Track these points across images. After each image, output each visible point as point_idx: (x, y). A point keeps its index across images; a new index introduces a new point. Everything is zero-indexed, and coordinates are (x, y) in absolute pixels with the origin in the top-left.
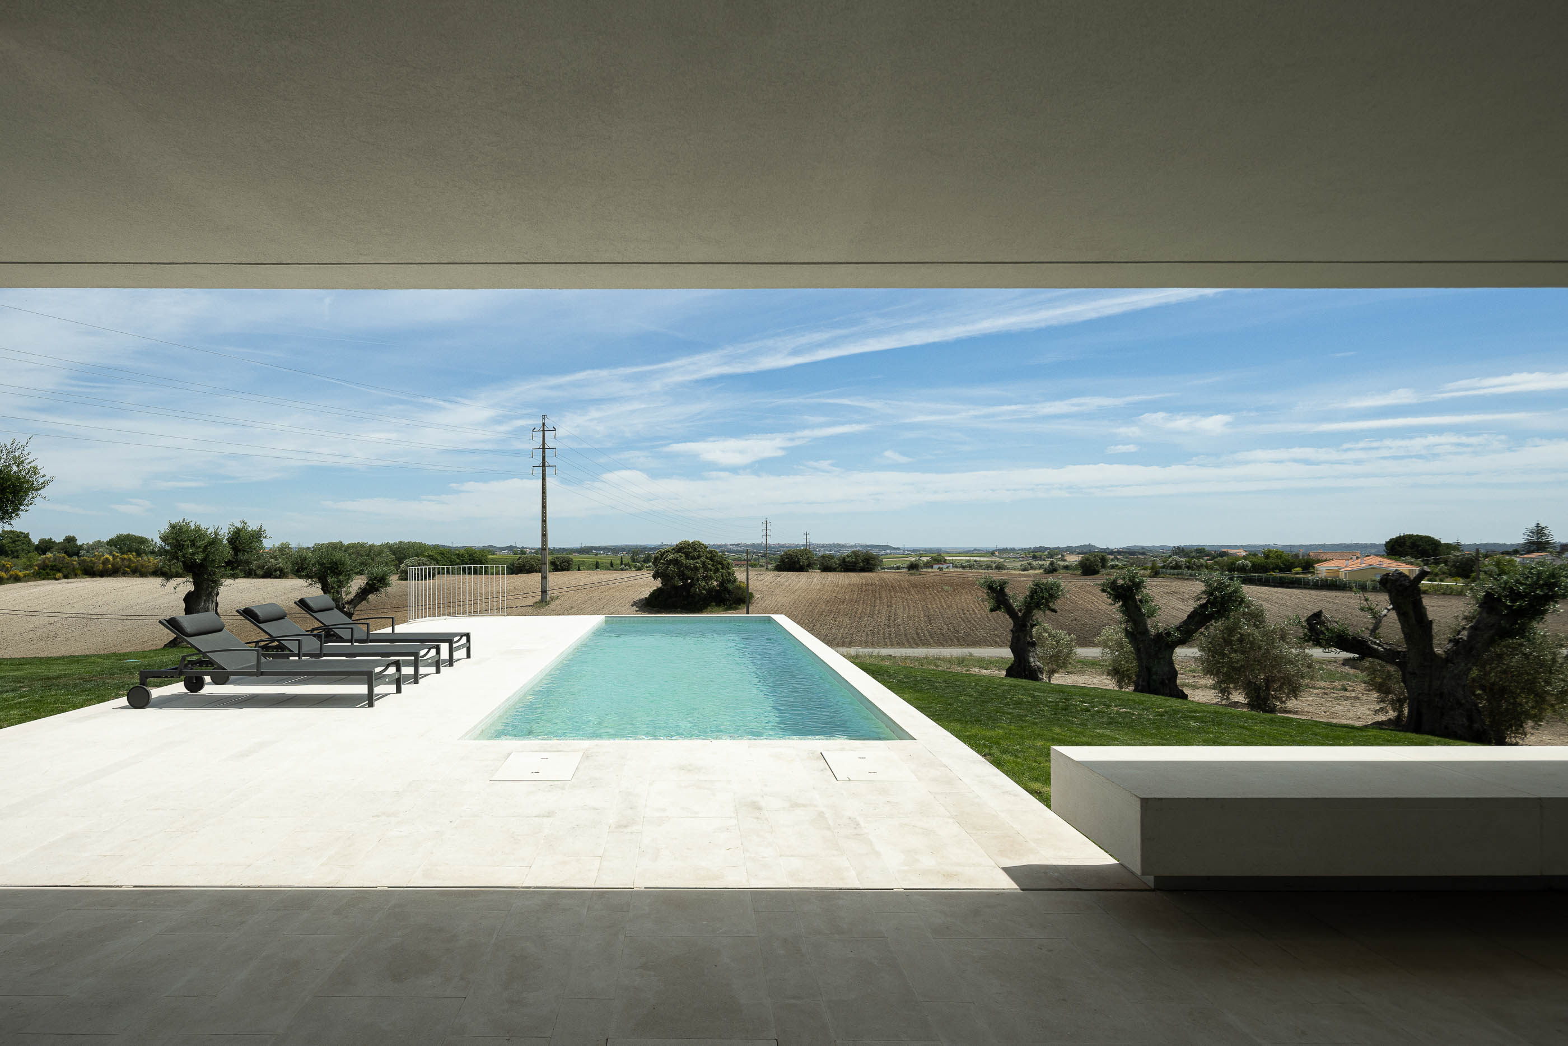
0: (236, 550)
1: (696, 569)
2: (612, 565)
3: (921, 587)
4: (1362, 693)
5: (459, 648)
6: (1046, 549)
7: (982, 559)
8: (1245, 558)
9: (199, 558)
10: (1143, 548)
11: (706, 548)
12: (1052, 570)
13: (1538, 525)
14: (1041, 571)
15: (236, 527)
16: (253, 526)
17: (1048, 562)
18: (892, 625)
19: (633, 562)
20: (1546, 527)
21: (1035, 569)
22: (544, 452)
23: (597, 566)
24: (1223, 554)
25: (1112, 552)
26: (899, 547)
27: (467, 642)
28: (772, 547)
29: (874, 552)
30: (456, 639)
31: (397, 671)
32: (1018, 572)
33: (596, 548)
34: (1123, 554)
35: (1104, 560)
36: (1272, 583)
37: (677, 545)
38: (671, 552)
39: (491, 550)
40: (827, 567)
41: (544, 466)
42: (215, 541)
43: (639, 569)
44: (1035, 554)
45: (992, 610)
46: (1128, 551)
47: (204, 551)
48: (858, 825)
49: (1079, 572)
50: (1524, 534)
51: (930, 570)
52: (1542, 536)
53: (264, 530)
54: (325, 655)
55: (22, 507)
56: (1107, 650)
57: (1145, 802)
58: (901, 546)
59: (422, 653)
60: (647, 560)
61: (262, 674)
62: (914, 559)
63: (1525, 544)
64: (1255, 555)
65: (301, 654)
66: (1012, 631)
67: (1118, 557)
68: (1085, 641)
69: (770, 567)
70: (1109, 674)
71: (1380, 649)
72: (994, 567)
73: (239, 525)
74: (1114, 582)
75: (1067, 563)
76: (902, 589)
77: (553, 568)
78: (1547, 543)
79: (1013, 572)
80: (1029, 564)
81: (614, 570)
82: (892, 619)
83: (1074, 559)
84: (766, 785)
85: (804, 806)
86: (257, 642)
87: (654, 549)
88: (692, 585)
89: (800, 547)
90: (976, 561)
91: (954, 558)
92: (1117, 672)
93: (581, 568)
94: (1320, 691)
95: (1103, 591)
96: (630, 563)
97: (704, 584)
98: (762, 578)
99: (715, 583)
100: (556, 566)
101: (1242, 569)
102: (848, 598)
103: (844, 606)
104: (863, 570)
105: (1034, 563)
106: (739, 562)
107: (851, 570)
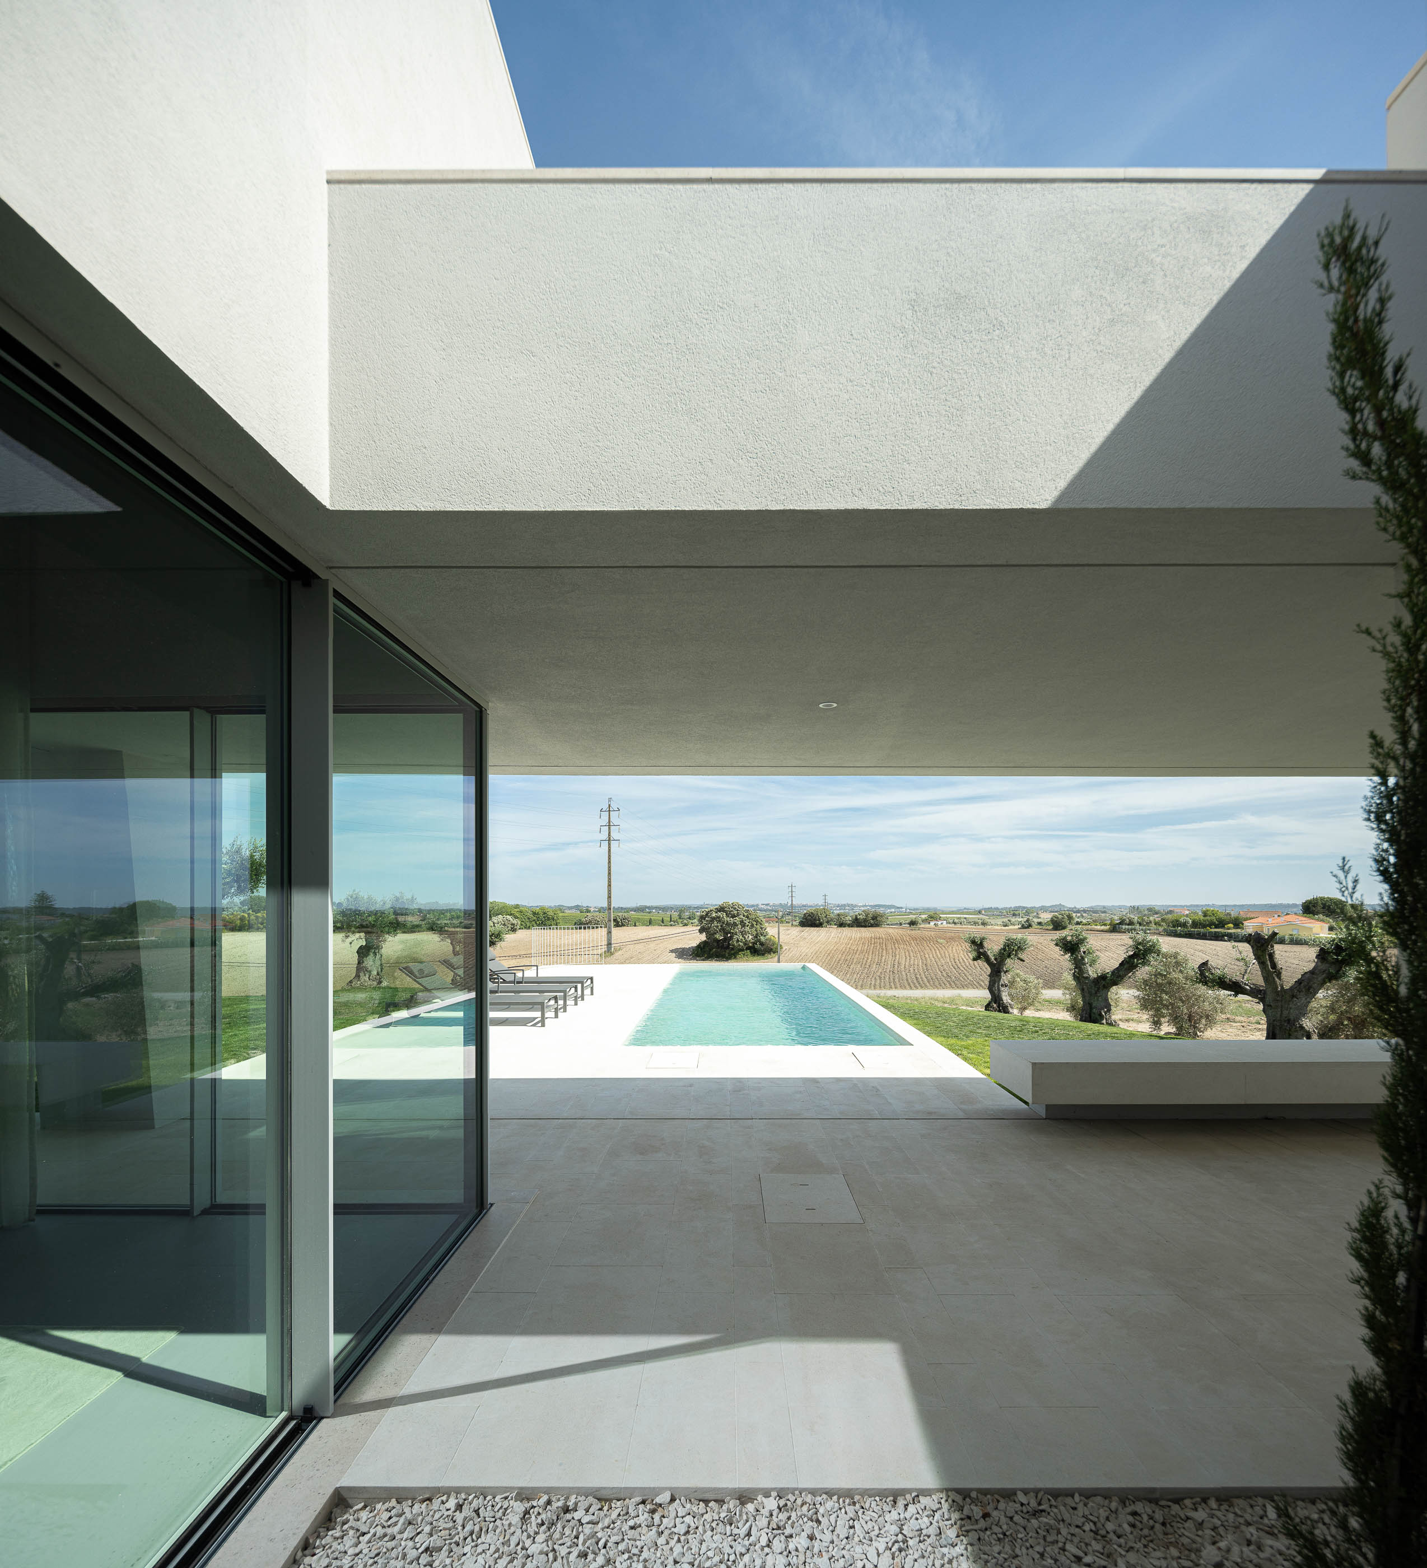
1: (735, 924)
2: (662, 921)
3: (921, 940)
5: (587, 987)
6: (1024, 908)
7: (971, 916)
8: (1187, 916)
10: (1104, 907)
11: (743, 907)
12: (1026, 926)
14: (1019, 928)
17: (1025, 919)
18: (896, 972)
19: (680, 919)
21: (1014, 925)
22: (609, 828)
23: (651, 923)
24: (1171, 912)
25: (1078, 911)
26: (901, 906)
27: (591, 983)
28: (796, 907)
29: (881, 910)
30: (585, 981)
31: (555, 1003)
32: (1000, 928)
33: (649, 908)
34: (1087, 912)
35: (1070, 918)
36: (1207, 936)
37: (720, 906)
38: (715, 911)
39: (561, 909)
40: (842, 923)
41: (609, 839)
43: (686, 925)
44: (1015, 912)
45: (974, 959)
46: (1092, 910)
49: (1051, 927)
51: (927, 926)
56: (1067, 992)
57: (1034, 1064)
58: (903, 905)
59: (568, 990)
60: (692, 917)
62: (914, 916)
64: (1198, 913)
66: (989, 976)
67: (1084, 915)
68: (1050, 984)
69: (794, 923)
70: (1068, 1010)
71: (1248, 987)
72: (980, 924)
74: (1065, 938)
75: (1040, 920)
76: (904, 942)
77: (615, 923)
79: (996, 927)
80: (1009, 921)
81: (665, 926)
82: (896, 966)
83: (1046, 917)
87: (699, 908)
88: (731, 938)
89: (820, 906)
90: (965, 919)
91: (948, 916)
92: (1072, 1008)
93: (638, 924)
95: (1057, 945)
96: (678, 920)
97: (741, 937)
98: (789, 932)
99: (751, 937)
100: (618, 922)
101: (1184, 925)
102: (860, 949)
103: (857, 956)
104: (872, 926)
105: (1013, 920)
106: (769, 919)
107: (862, 926)
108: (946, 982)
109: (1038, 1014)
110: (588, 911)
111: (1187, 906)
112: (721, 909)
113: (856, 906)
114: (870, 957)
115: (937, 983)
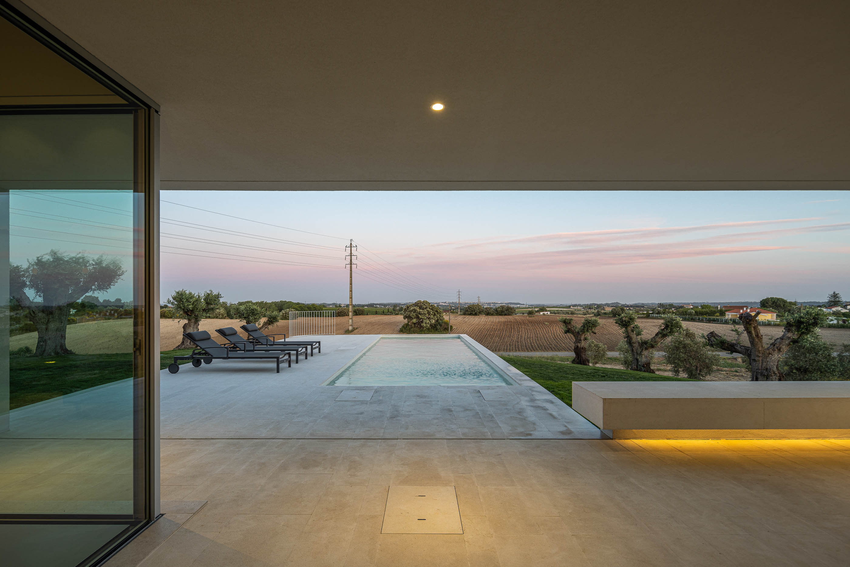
0: (208, 303)
1: (424, 314)
2: (383, 312)
3: (534, 323)
4: (745, 373)
5: (315, 348)
6: (596, 304)
7: (564, 309)
8: (692, 309)
9: (191, 307)
10: (643, 304)
11: (430, 304)
12: (598, 314)
13: (834, 293)
14: (593, 315)
15: (208, 293)
16: (215, 293)
17: (596, 311)
18: (519, 341)
19: (394, 311)
20: (838, 294)
21: (590, 314)
22: (351, 257)
23: (376, 313)
24: (682, 307)
25: (628, 306)
26: (524, 303)
27: (319, 345)
28: (461, 304)
29: (512, 306)
30: (314, 344)
31: (289, 357)
32: (582, 316)
33: (376, 304)
34: (633, 307)
35: (623, 309)
36: (705, 321)
37: (416, 303)
38: (412, 306)
39: (324, 306)
40: (488, 312)
41: (351, 264)
42: (198, 300)
43: (397, 314)
44: (590, 307)
45: (565, 333)
46: (636, 305)
47: (193, 304)
48: (493, 417)
49: (611, 315)
50: (828, 297)
51: (539, 314)
52: (836, 298)
53: (221, 294)
54: (256, 350)
55: (112, 284)
56: (622, 353)
57: (604, 400)
58: (525, 303)
59: (300, 349)
60: (401, 309)
61: (229, 358)
62: (531, 309)
63: (828, 302)
64: (697, 307)
65: (245, 350)
66: (574, 342)
67: (631, 308)
68: (611, 349)
69: (461, 313)
71: (739, 348)
72: (570, 313)
73: (209, 292)
75: (605, 311)
76: (524, 324)
77: (355, 314)
78: (839, 301)
79: (579, 316)
80: (587, 312)
81: (385, 315)
82: (520, 338)
83: (609, 309)
84: (454, 403)
85: (470, 410)
86: (225, 345)
87: (404, 304)
88: (422, 321)
89: (476, 304)
90: (561, 310)
91: (551, 309)
92: (626, 363)
93: (368, 314)
94: (724, 372)
95: (616, 323)
96: (393, 312)
97: (428, 321)
98: (457, 318)
99: (434, 321)
100: (357, 313)
101: (691, 314)
102: (498, 328)
103: (497, 332)
104: (505, 315)
105: (590, 311)
106: (446, 311)
107: (500, 315)
108: (549, 348)
109: (604, 366)
110: (340, 306)
111: (691, 303)
112: (416, 304)
113: (497, 303)
114: (504, 333)
115: (543, 348)
